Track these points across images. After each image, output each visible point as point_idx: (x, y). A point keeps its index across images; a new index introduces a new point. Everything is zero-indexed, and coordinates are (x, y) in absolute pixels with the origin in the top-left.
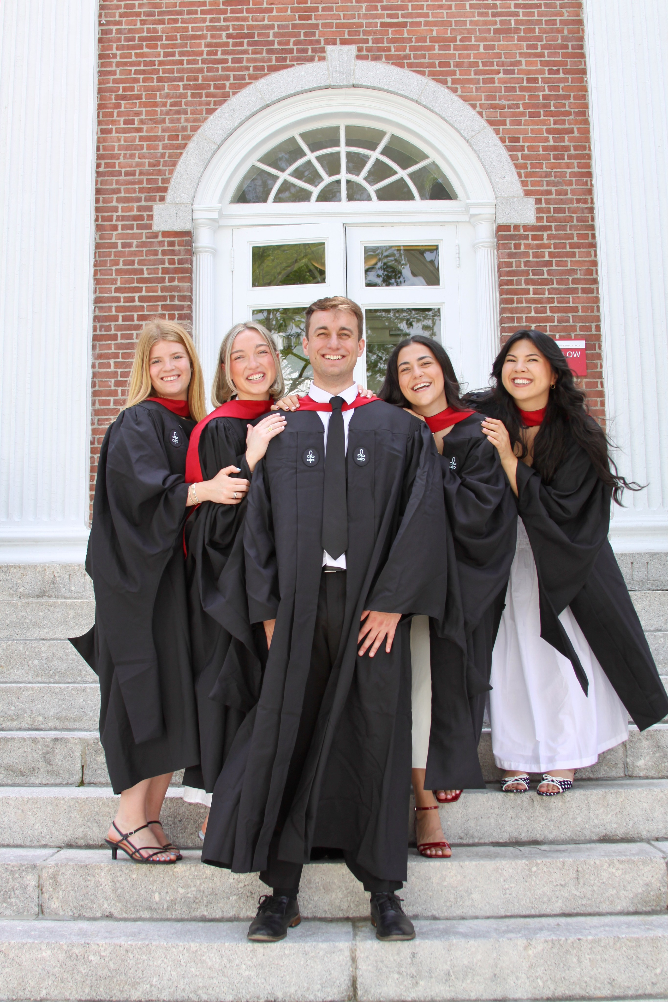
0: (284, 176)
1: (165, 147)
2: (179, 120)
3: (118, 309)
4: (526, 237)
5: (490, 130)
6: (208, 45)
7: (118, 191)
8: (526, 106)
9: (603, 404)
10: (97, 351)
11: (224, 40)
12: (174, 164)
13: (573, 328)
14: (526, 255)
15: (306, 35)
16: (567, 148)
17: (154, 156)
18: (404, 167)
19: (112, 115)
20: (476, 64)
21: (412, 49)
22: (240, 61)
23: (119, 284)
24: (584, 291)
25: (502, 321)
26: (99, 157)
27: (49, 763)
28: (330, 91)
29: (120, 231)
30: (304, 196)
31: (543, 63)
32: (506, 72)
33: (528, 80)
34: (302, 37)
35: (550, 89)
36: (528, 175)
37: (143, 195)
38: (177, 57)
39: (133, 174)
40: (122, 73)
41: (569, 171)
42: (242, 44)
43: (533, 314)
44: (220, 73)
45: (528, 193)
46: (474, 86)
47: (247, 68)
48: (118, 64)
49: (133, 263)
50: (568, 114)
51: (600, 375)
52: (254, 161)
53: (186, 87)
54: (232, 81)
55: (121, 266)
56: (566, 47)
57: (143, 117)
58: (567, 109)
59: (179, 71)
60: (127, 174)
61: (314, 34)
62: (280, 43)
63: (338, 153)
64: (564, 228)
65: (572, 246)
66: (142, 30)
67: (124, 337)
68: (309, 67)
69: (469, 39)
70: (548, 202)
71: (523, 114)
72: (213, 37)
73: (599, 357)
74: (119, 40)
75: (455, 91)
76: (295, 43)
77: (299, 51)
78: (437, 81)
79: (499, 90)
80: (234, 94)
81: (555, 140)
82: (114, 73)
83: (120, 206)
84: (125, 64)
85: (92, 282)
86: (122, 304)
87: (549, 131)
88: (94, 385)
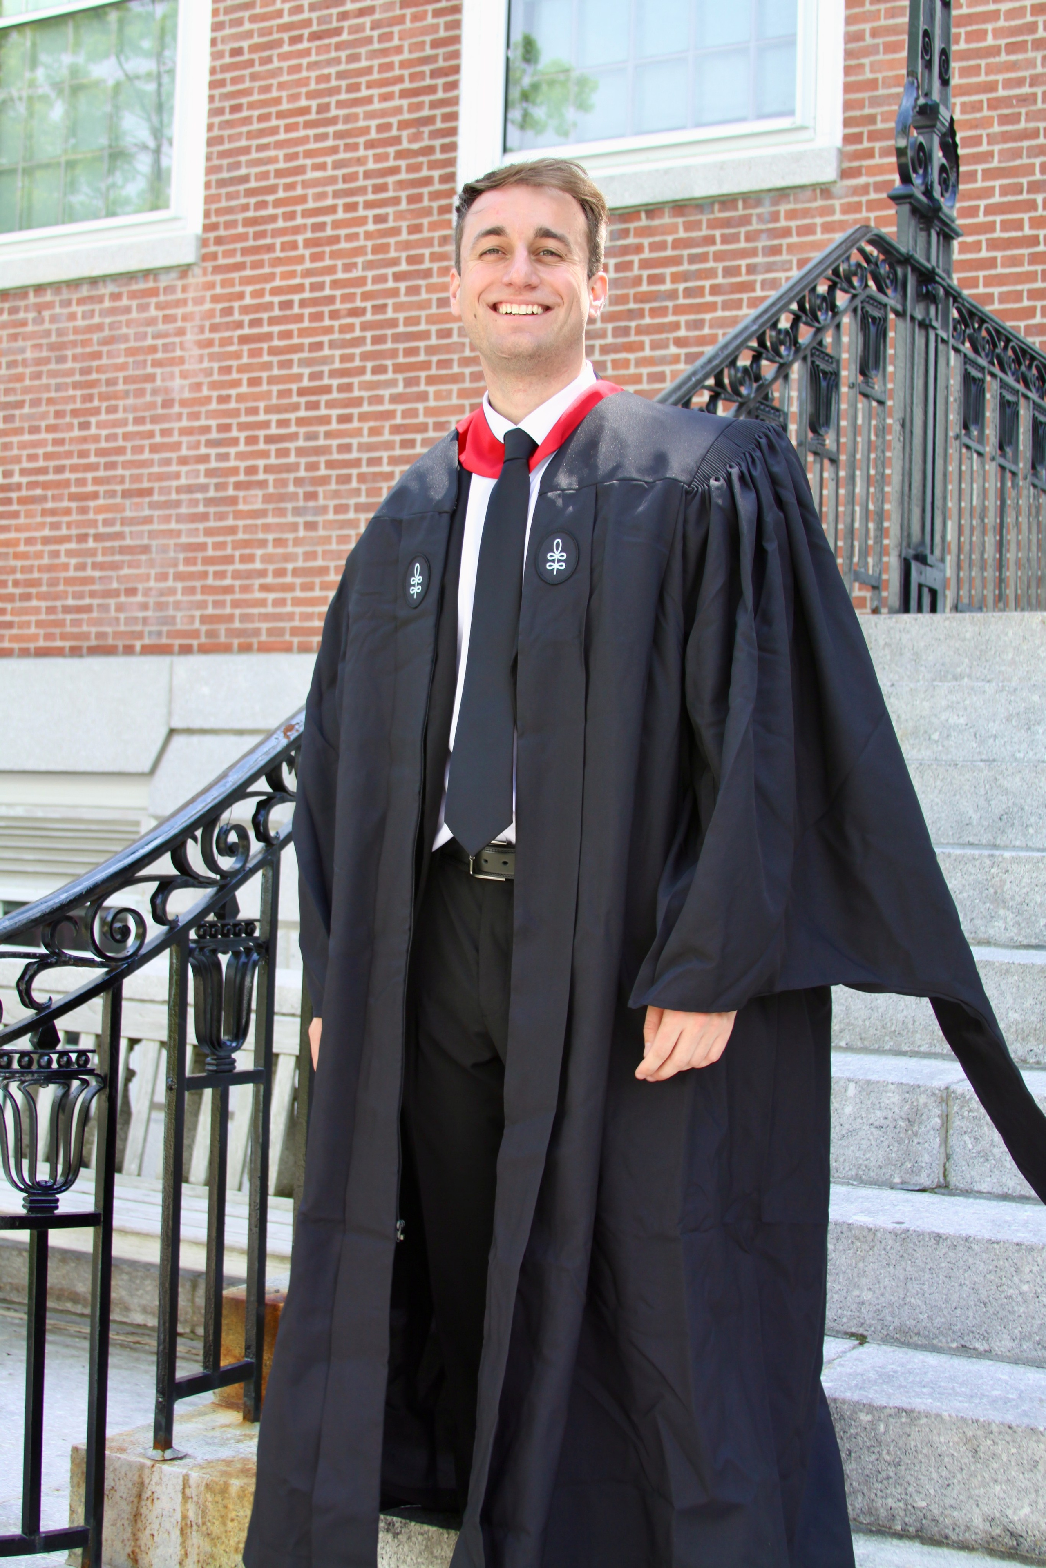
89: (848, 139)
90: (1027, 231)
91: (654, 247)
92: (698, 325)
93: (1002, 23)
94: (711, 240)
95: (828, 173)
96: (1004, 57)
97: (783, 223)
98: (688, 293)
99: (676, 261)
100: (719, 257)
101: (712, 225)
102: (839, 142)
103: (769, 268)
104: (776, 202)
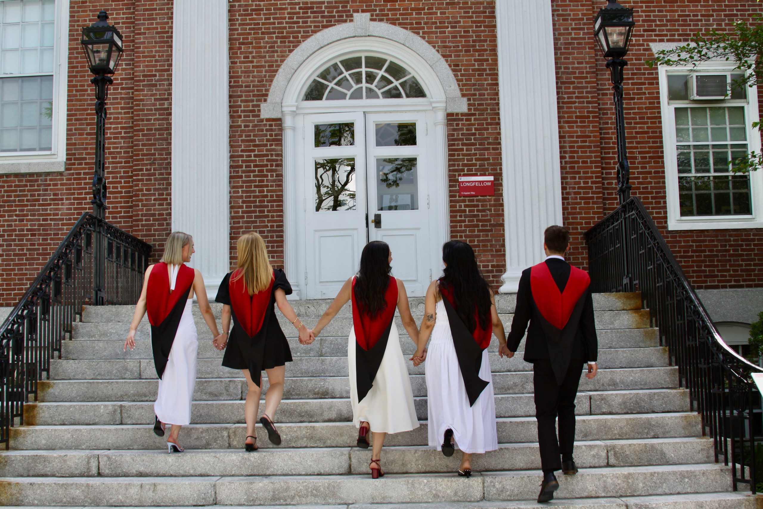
0: (331, 85)
1: (266, 72)
2: (273, 56)
3: (243, 161)
4: (462, 120)
5: (443, 60)
6: (289, 13)
7: (241, 96)
8: (463, 46)
9: (503, 210)
10: (232, 184)
11: (298, 10)
12: (272, 81)
13: (487, 170)
14: (462, 129)
15: (342, 7)
16: (485, 70)
17: (260, 76)
18: (397, 80)
19: (237, 53)
20: (436, 23)
21: (400, 14)
22: (306, 22)
23: (243, 148)
24: (494, 149)
25: (450, 166)
26: (230, 77)
27: (227, 391)
28: (356, 38)
29: (243, 118)
30: (343, 96)
31: (472, 22)
32: (452, 27)
33: (465, 32)
34: (340, 9)
35: (476, 36)
36: (464, 85)
37: (255, 98)
38: (272, 21)
39: (249, 86)
40: (241, 30)
41: (486, 82)
42: (307, 13)
43: (466, 162)
44: (296, 29)
45: (463, 95)
46: (434, 36)
47: (310, 27)
48: (240, 25)
49: (250, 136)
50: (486, 50)
51: (501, 195)
52: (315, 77)
53: (277, 37)
54: (302, 34)
55: (244, 138)
56: (485, 12)
57: (254, 54)
58: (486, 47)
59: (273, 28)
60: (246, 86)
61: (346, 7)
62: (328, 12)
63: (361, 72)
64: (483, 114)
65: (487, 124)
66: (252, 5)
67: (246, 176)
68: (344, 25)
69: (432, 9)
70: (474, 100)
71: (461, 51)
72: (291, 9)
73: (501, 185)
74: (240, 11)
75: (424, 38)
76: (337, 12)
77: (339, 16)
78: (414, 32)
79: (448, 37)
80: (303, 41)
81: (478, 65)
82: (237, 30)
83: (242, 104)
84: (243, 24)
85: (228, 146)
86: (245, 158)
87: (475, 60)
88: (230, 203)
89: (67, 159)
90: (119, 190)
91: (8, 186)
92: (23, 211)
93: (112, 131)
94: (26, 186)
95: (62, 169)
96: (112, 140)
97: (48, 182)
98: (19, 201)
99: (16, 191)
100: (29, 191)
101: (27, 181)
102: (65, 160)
103: (44, 195)
104: (46, 176)
